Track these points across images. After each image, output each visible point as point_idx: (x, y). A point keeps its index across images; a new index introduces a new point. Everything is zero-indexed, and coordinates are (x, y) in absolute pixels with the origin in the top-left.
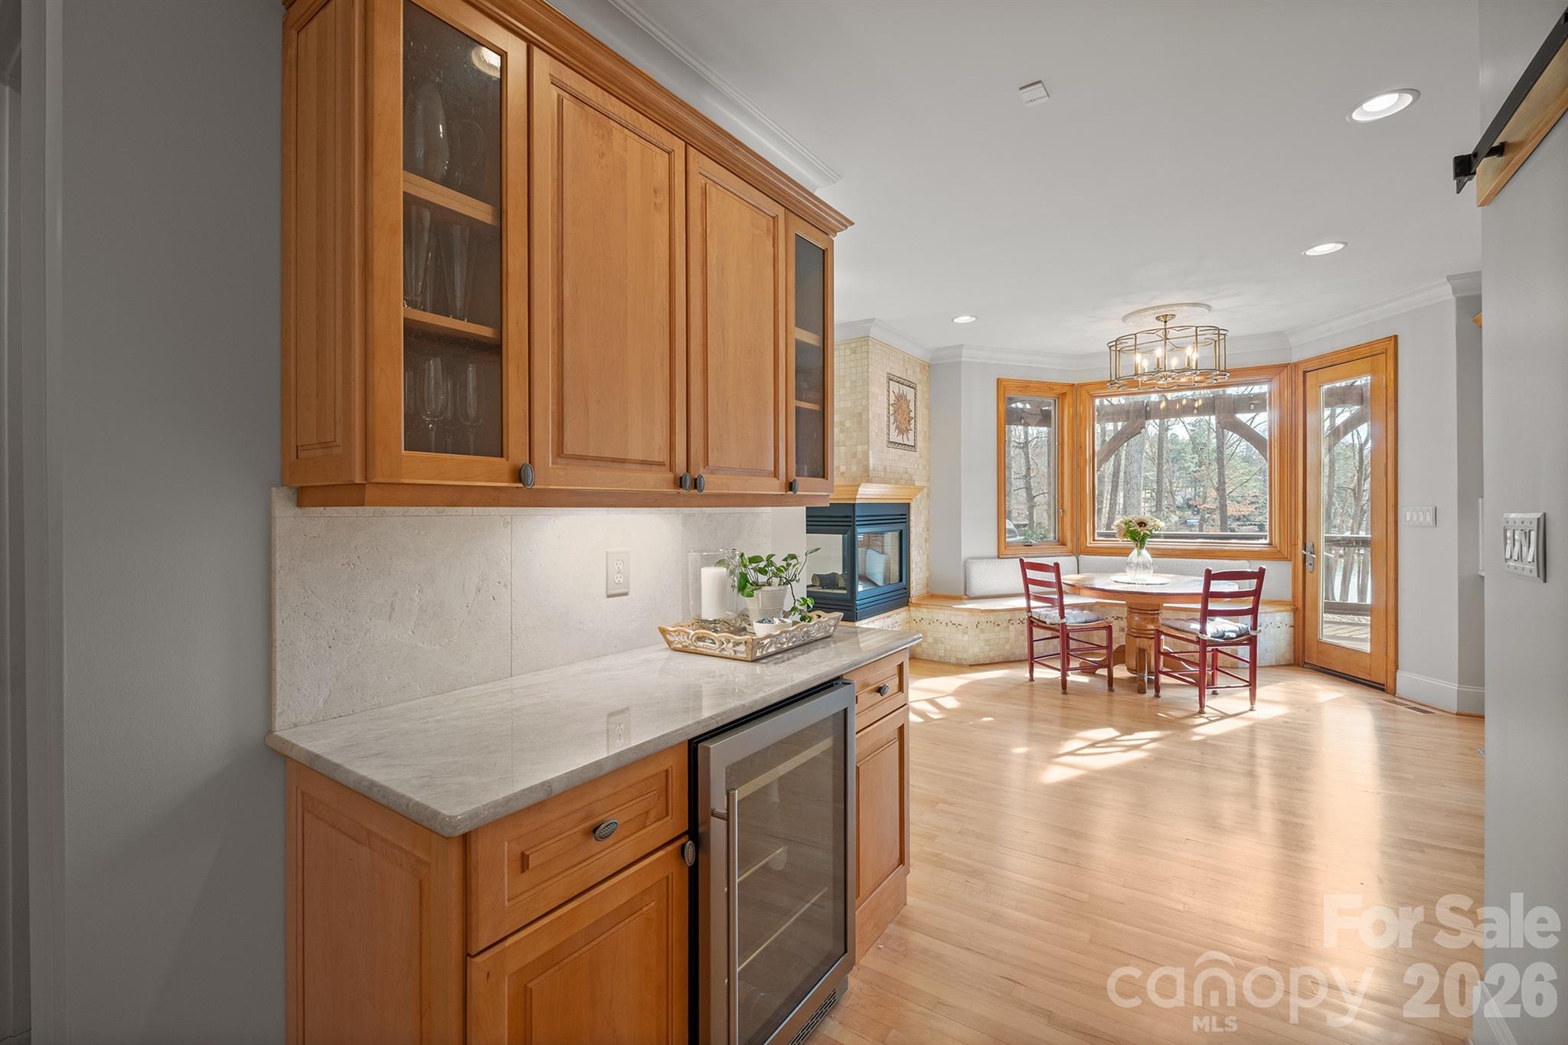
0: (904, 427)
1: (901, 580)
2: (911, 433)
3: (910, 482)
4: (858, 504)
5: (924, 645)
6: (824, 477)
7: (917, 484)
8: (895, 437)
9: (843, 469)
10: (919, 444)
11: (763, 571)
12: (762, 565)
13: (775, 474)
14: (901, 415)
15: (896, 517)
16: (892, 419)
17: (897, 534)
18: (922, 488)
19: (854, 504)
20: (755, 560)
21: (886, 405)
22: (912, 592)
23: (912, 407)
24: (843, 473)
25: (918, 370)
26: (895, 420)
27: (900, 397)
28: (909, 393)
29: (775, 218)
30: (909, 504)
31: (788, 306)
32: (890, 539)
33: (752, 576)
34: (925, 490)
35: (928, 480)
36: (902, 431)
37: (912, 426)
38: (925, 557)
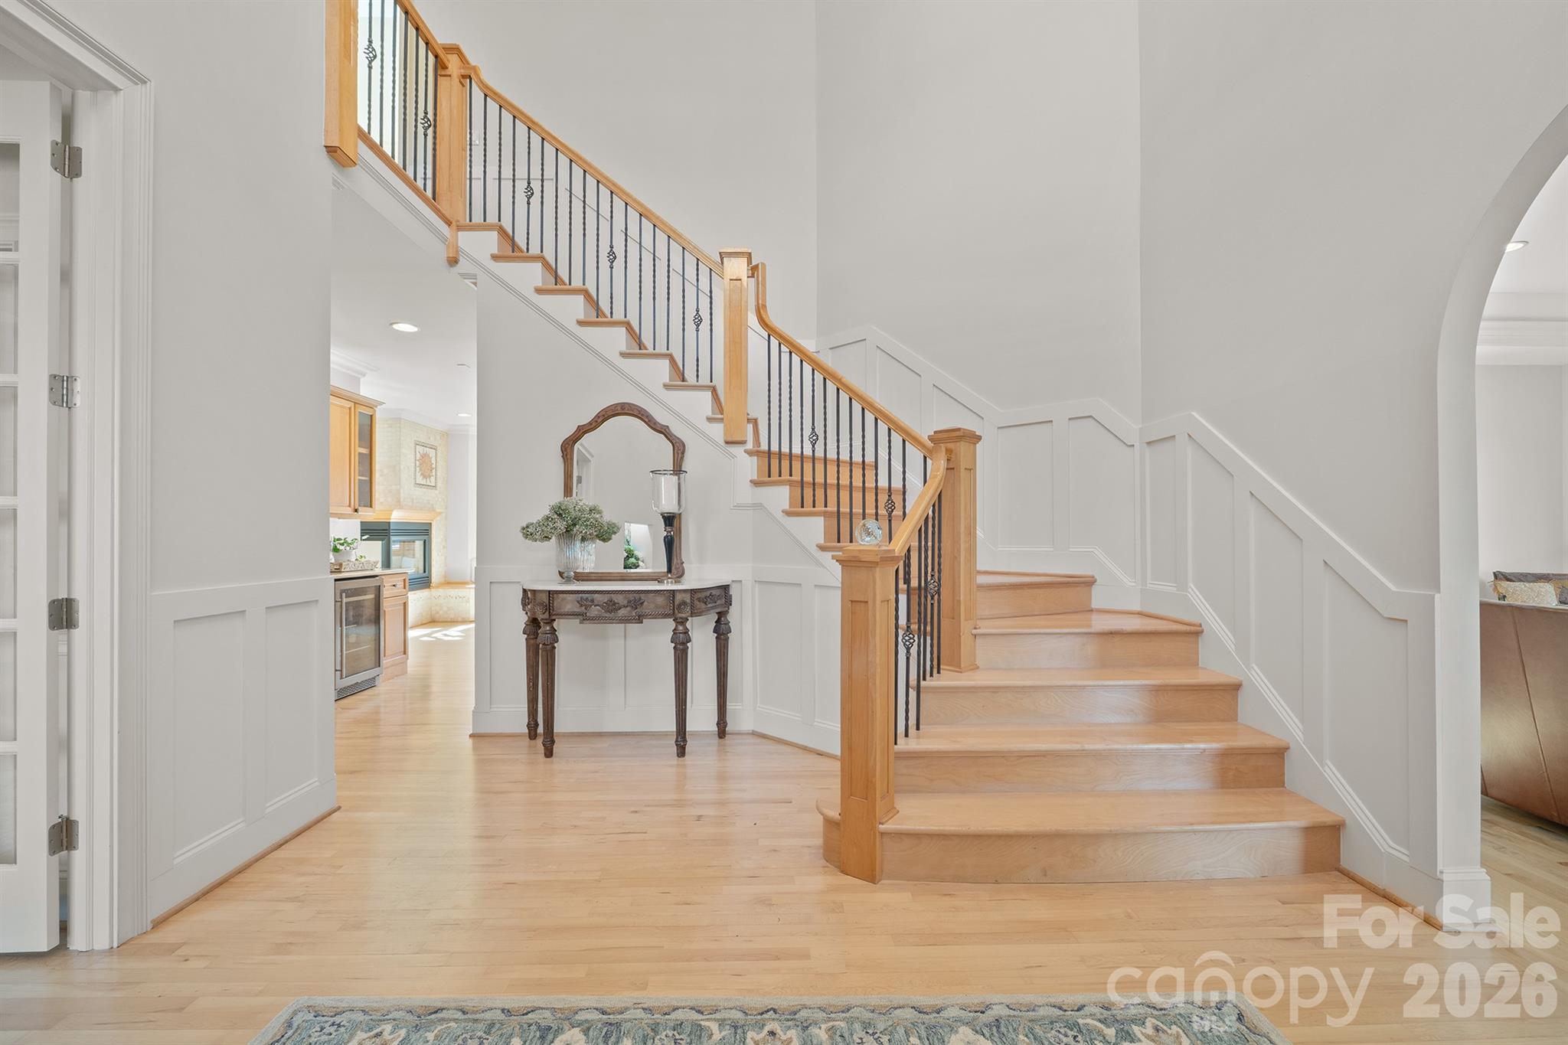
0: (427, 474)
1: (425, 572)
2: (433, 479)
3: (432, 510)
4: (393, 522)
5: (441, 612)
6: (371, 507)
7: (438, 510)
8: (420, 480)
9: (382, 500)
10: (439, 485)
11: (342, 544)
12: (342, 542)
13: (350, 506)
14: (425, 466)
15: (423, 532)
16: (418, 469)
17: (422, 542)
18: (440, 513)
19: (389, 523)
20: (340, 539)
21: (413, 460)
22: (433, 580)
23: (433, 461)
24: (382, 503)
25: (438, 437)
26: (421, 470)
27: (424, 456)
28: (432, 453)
29: (350, 408)
30: (431, 524)
31: (355, 439)
32: (418, 545)
33: (338, 546)
34: (444, 515)
35: (446, 508)
36: (425, 477)
37: (434, 474)
38: (443, 558)
